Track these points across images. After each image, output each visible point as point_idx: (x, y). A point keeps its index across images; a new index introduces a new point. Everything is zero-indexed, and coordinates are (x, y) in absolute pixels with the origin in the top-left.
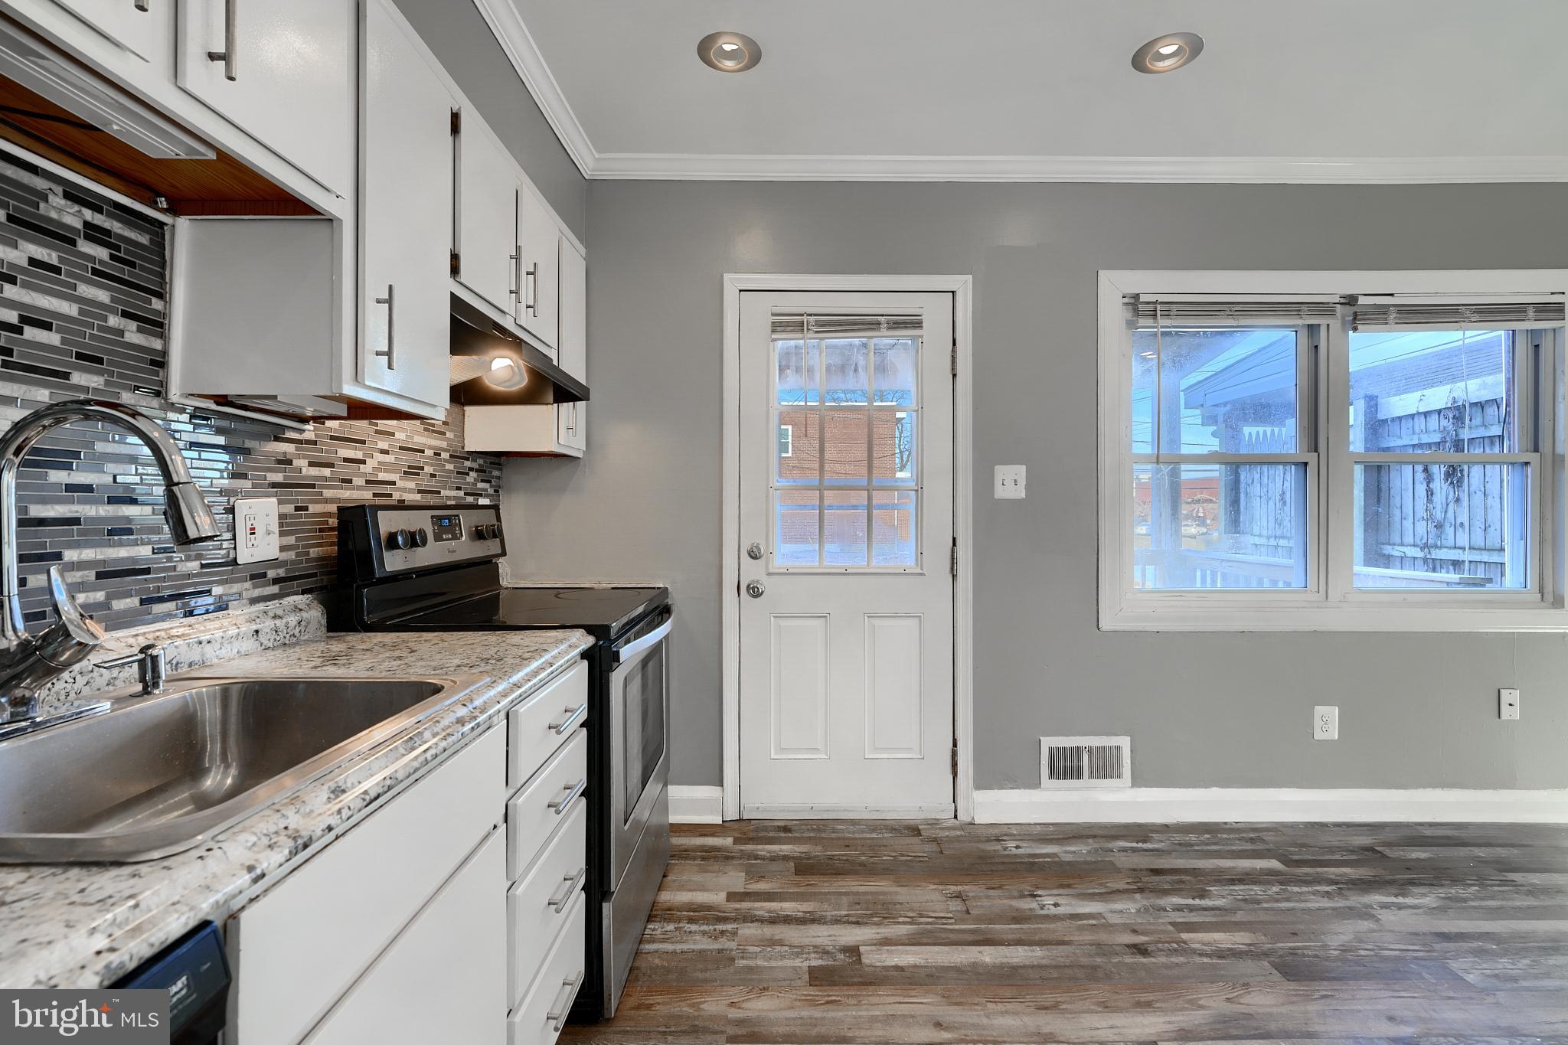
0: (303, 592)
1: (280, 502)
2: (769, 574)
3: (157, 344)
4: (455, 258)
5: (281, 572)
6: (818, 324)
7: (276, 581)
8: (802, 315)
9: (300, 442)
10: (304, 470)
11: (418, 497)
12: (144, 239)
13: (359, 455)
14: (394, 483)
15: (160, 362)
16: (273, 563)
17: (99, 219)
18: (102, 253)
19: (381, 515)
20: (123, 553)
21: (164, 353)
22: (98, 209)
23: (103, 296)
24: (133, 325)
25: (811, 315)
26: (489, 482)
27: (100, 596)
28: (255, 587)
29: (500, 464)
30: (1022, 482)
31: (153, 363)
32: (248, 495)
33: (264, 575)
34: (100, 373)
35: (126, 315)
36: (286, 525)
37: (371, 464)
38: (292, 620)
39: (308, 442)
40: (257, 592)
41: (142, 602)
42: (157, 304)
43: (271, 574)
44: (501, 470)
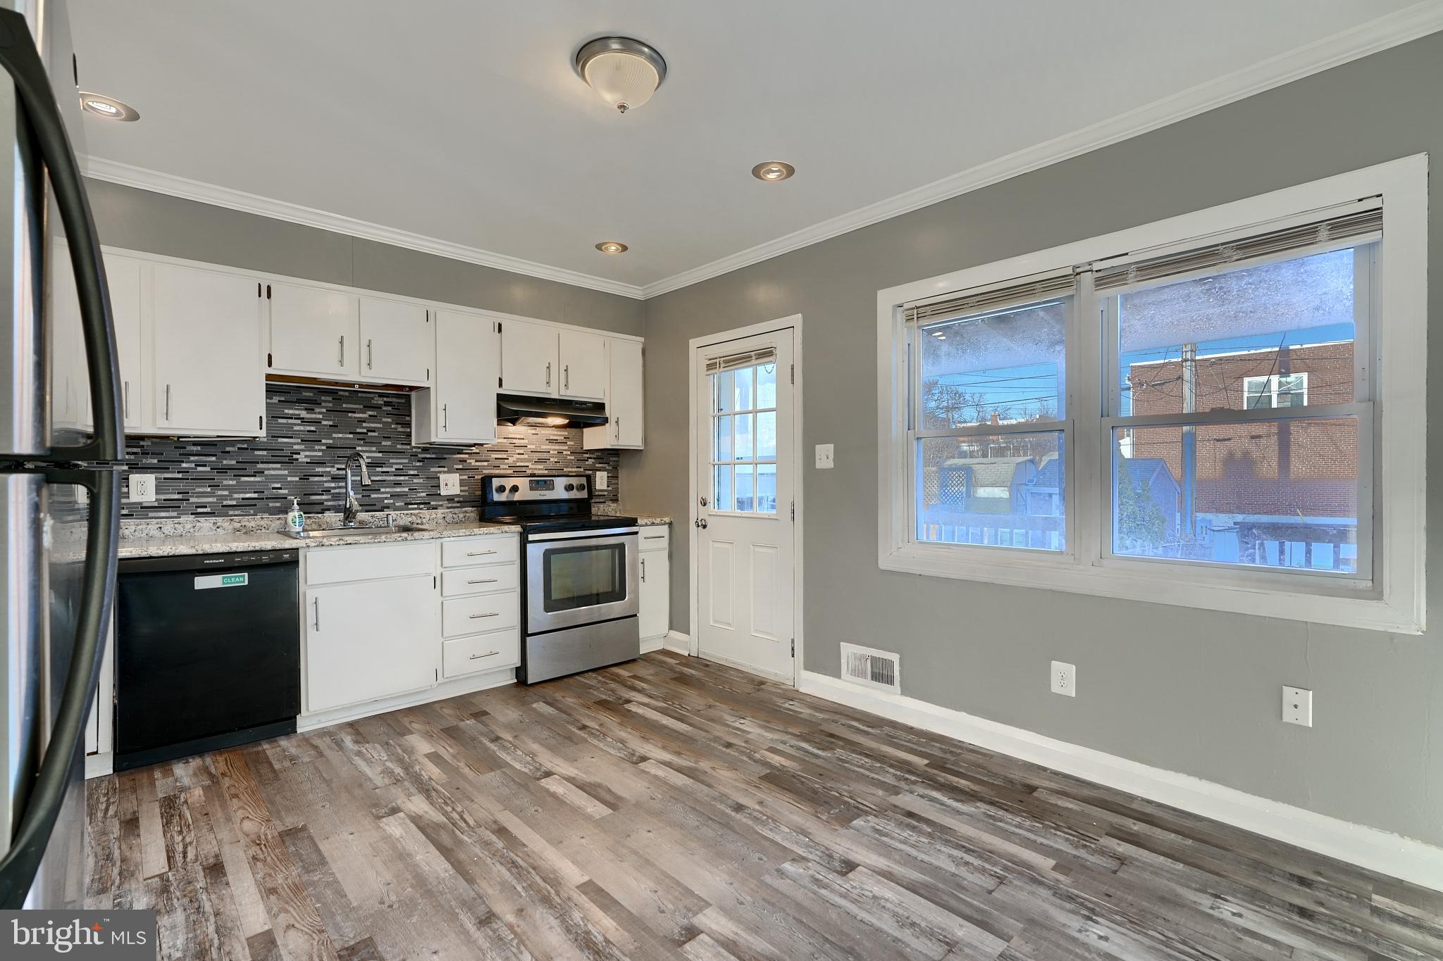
0: (472, 507)
1: (460, 475)
2: (709, 515)
3: (409, 430)
4: (500, 380)
5: (461, 499)
6: (725, 362)
7: (458, 502)
8: (716, 358)
9: (471, 453)
10: (473, 464)
11: (546, 472)
12: (403, 401)
13: (505, 456)
14: (528, 466)
15: (409, 435)
16: (458, 496)
17: (389, 400)
18: (390, 408)
19: (494, 480)
20: (398, 490)
21: (411, 432)
22: (388, 397)
23: (389, 420)
24: (400, 426)
25: (720, 358)
26: (608, 463)
27: (392, 501)
28: (449, 503)
29: (618, 454)
30: (831, 457)
31: (407, 435)
32: (444, 472)
33: (453, 499)
34: (389, 441)
35: (397, 424)
36: (462, 483)
37: (511, 460)
38: (461, 516)
39: (474, 453)
40: (450, 505)
41: (405, 504)
42: (408, 418)
43: (456, 499)
44: (619, 457)
